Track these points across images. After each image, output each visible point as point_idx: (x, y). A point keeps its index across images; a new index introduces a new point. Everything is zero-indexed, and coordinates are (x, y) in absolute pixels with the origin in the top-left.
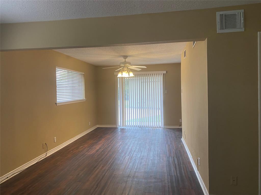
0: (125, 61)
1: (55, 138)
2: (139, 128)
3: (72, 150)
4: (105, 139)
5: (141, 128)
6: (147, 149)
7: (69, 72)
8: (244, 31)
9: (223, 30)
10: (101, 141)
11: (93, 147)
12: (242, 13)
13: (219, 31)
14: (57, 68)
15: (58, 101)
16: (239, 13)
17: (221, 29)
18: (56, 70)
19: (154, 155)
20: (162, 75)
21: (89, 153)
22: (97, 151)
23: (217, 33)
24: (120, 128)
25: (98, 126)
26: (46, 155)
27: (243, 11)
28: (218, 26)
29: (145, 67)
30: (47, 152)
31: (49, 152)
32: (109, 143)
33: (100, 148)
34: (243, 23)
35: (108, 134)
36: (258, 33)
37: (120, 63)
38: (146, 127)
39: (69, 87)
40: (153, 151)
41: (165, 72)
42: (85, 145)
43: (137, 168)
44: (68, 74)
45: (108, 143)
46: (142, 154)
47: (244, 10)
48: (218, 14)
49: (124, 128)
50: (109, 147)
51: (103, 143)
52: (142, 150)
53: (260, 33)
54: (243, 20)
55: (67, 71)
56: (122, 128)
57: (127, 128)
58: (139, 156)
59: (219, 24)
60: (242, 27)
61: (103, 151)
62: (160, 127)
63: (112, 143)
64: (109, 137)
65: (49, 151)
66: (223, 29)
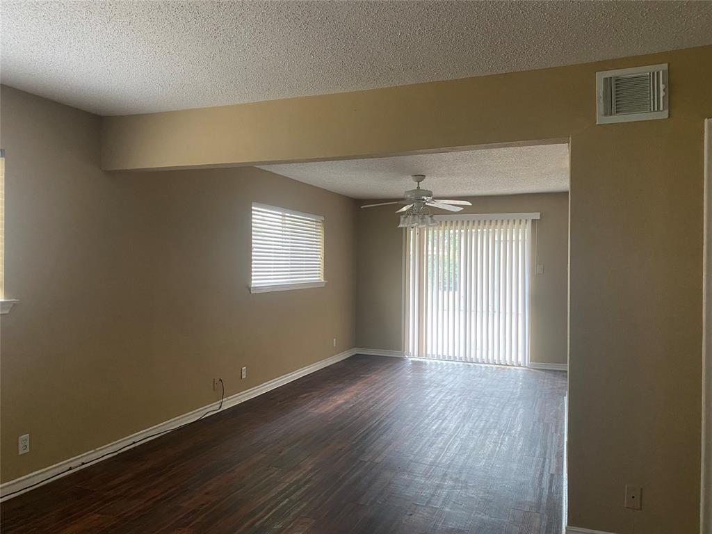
0: (418, 188)
1: (244, 368)
2: (462, 363)
3: (280, 402)
4: (365, 383)
5: (466, 364)
6: (461, 413)
7: (287, 214)
8: (667, 117)
9: (612, 117)
10: (353, 387)
11: (330, 398)
12: (661, 73)
13: (601, 119)
14: (255, 207)
15: (255, 284)
16: (653, 73)
17: (605, 114)
18: (252, 210)
19: (473, 430)
20: (529, 223)
21: (317, 411)
22: (337, 408)
23: (597, 123)
24: (410, 359)
25: (356, 351)
26: (219, 406)
27: (665, 66)
28: (600, 107)
29: (469, 204)
30: (224, 400)
31: (228, 400)
32: (373, 393)
33: (347, 402)
34: (663, 97)
35: (375, 372)
36: (706, 120)
37: (406, 192)
38: (479, 361)
39: (284, 251)
40: (474, 421)
41: (537, 216)
42: (314, 393)
43: (418, 453)
44: (283, 220)
45: (370, 392)
46: (444, 424)
47: (669, 66)
48: (600, 77)
49: (422, 360)
50: (367, 401)
51: (356, 392)
52: (447, 416)
53: (709, 123)
54: (664, 90)
55: (281, 213)
56: (418, 360)
57: (430, 362)
58: (434, 428)
59: (602, 102)
60: (661, 108)
61: (350, 408)
62: (519, 366)
63: (378, 394)
64: (376, 380)
65: (229, 398)
66: (611, 115)
